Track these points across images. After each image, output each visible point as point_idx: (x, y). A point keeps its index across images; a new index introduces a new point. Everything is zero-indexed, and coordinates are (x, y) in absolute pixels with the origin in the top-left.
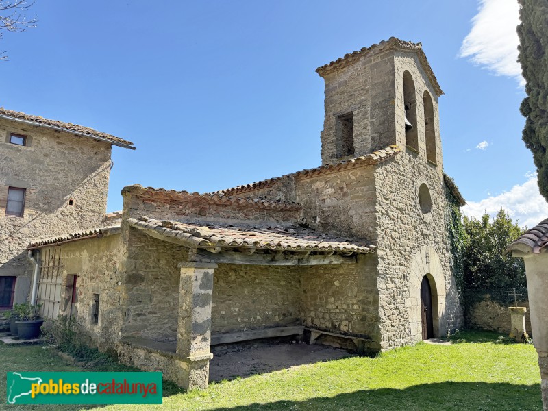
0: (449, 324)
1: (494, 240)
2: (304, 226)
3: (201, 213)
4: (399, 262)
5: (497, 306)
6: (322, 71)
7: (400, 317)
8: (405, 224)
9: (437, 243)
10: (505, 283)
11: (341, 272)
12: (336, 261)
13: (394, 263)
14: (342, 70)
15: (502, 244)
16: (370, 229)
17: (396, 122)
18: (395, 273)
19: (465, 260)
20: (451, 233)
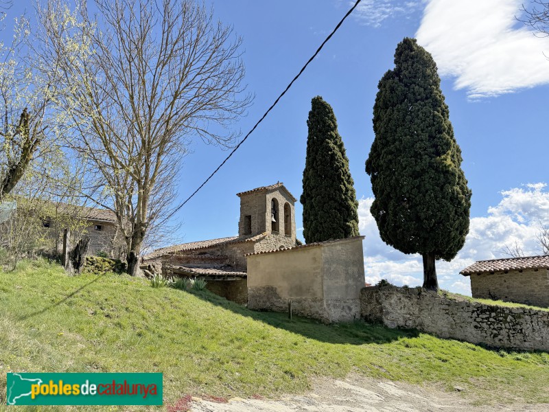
2: (229, 266)
3: (188, 262)
6: (239, 195)
12: (238, 279)
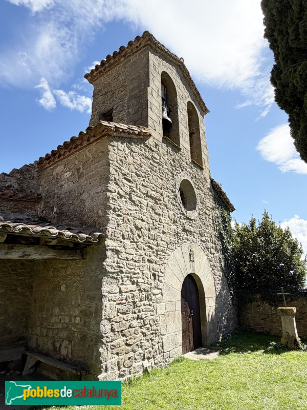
0: (220, 329)
1: (261, 241)
2: (43, 219)
4: (146, 258)
5: (267, 306)
6: (90, 77)
7: (144, 330)
8: (159, 215)
9: (204, 242)
10: (274, 281)
11: (68, 273)
13: (137, 258)
14: (107, 74)
15: (268, 243)
16: (100, 213)
17: (149, 109)
18: (138, 271)
19: (237, 261)
20: (220, 234)
